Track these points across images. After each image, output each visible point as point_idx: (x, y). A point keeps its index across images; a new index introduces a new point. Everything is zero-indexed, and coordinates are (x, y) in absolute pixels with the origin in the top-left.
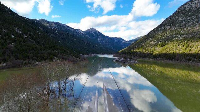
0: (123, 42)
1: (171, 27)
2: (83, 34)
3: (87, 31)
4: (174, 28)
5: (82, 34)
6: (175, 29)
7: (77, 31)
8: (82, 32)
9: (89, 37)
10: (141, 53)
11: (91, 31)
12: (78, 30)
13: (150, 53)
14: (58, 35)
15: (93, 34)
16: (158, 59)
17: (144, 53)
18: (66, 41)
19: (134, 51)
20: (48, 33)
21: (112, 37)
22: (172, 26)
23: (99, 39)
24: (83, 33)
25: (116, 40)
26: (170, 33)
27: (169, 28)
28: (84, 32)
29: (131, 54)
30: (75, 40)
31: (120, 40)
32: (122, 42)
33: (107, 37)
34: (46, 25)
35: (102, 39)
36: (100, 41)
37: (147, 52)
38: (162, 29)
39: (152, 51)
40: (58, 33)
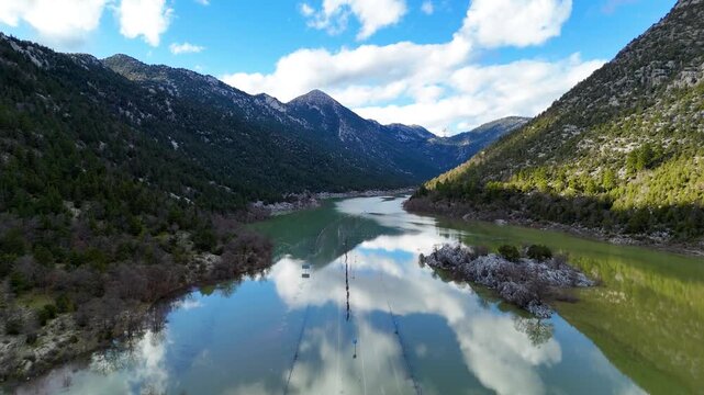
0: (431, 140)
1: (672, 75)
2: (282, 114)
3: (295, 101)
4: (689, 80)
5: (277, 111)
6: (694, 81)
7: (256, 100)
8: (276, 106)
9: (304, 123)
10: (539, 197)
11: (312, 104)
12: (262, 97)
13: (590, 201)
14: (174, 115)
15: (319, 112)
16: (655, 237)
17: (559, 200)
18: (207, 140)
19: (506, 185)
20: (130, 109)
21: (390, 126)
22: (679, 69)
23: (343, 131)
24: (282, 110)
25: (405, 133)
26: (673, 101)
27: (664, 81)
28: (286, 105)
29: (488, 199)
30: (244, 138)
31: (418, 136)
32: (425, 140)
33: (371, 123)
34: (132, 77)
35: (352, 132)
36: (347, 140)
37: (570, 190)
38: (624, 84)
39: (601, 190)
40: (172, 107)
